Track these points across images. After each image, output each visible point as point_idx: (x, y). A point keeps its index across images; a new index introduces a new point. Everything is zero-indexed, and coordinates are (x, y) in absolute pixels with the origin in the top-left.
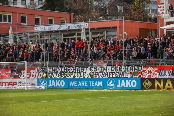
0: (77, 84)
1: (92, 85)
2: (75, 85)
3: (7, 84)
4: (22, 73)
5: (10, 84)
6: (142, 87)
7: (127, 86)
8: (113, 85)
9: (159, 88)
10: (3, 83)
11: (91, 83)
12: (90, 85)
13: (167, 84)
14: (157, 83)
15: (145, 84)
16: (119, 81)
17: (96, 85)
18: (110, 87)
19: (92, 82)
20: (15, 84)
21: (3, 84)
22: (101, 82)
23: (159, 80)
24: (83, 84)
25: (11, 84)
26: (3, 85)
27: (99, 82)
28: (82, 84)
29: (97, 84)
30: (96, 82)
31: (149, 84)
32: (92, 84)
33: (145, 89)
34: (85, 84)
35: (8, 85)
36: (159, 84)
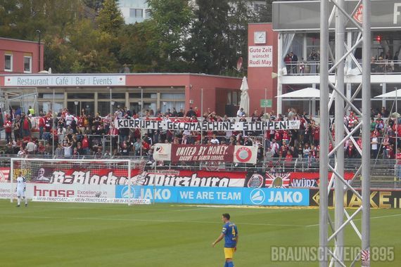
0: (195, 195)
1: (223, 198)
2: (190, 198)
3: (53, 193)
5: (60, 194)
6: (312, 203)
7: (286, 201)
8: (260, 198)
10: (44, 191)
11: (221, 195)
12: (219, 198)
13: (353, 199)
15: (317, 198)
16: (272, 193)
17: (230, 199)
18: (255, 201)
19: (223, 193)
20: (70, 193)
21: (44, 193)
22: (239, 194)
24: (206, 196)
25: (61, 192)
26: (44, 195)
27: (235, 194)
28: (204, 195)
29: (231, 197)
30: (230, 193)
32: (223, 195)
33: (316, 204)
34: (210, 195)
35: (56, 196)
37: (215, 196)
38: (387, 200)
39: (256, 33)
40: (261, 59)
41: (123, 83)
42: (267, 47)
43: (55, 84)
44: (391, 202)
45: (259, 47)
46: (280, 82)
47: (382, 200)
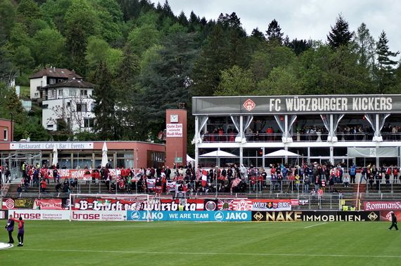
2: (175, 217)
4: (82, 204)
6: (253, 219)
7: (237, 218)
8: (221, 217)
9: (270, 219)
10: (79, 215)
13: (279, 216)
14: (268, 215)
15: (256, 216)
16: (228, 214)
18: (218, 219)
19: (197, 215)
23: (271, 213)
26: (79, 217)
27: (205, 214)
29: (202, 217)
30: (201, 215)
31: (261, 216)
33: (256, 220)
34: (188, 216)
36: (271, 217)
37: (192, 216)
38: (299, 216)
39: (171, 116)
40: (175, 132)
41: (92, 147)
42: (178, 125)
43: (45, 148)
44: (302, 218)
45: (173, 125)
46: (197, 147)
47: (296, 216)
